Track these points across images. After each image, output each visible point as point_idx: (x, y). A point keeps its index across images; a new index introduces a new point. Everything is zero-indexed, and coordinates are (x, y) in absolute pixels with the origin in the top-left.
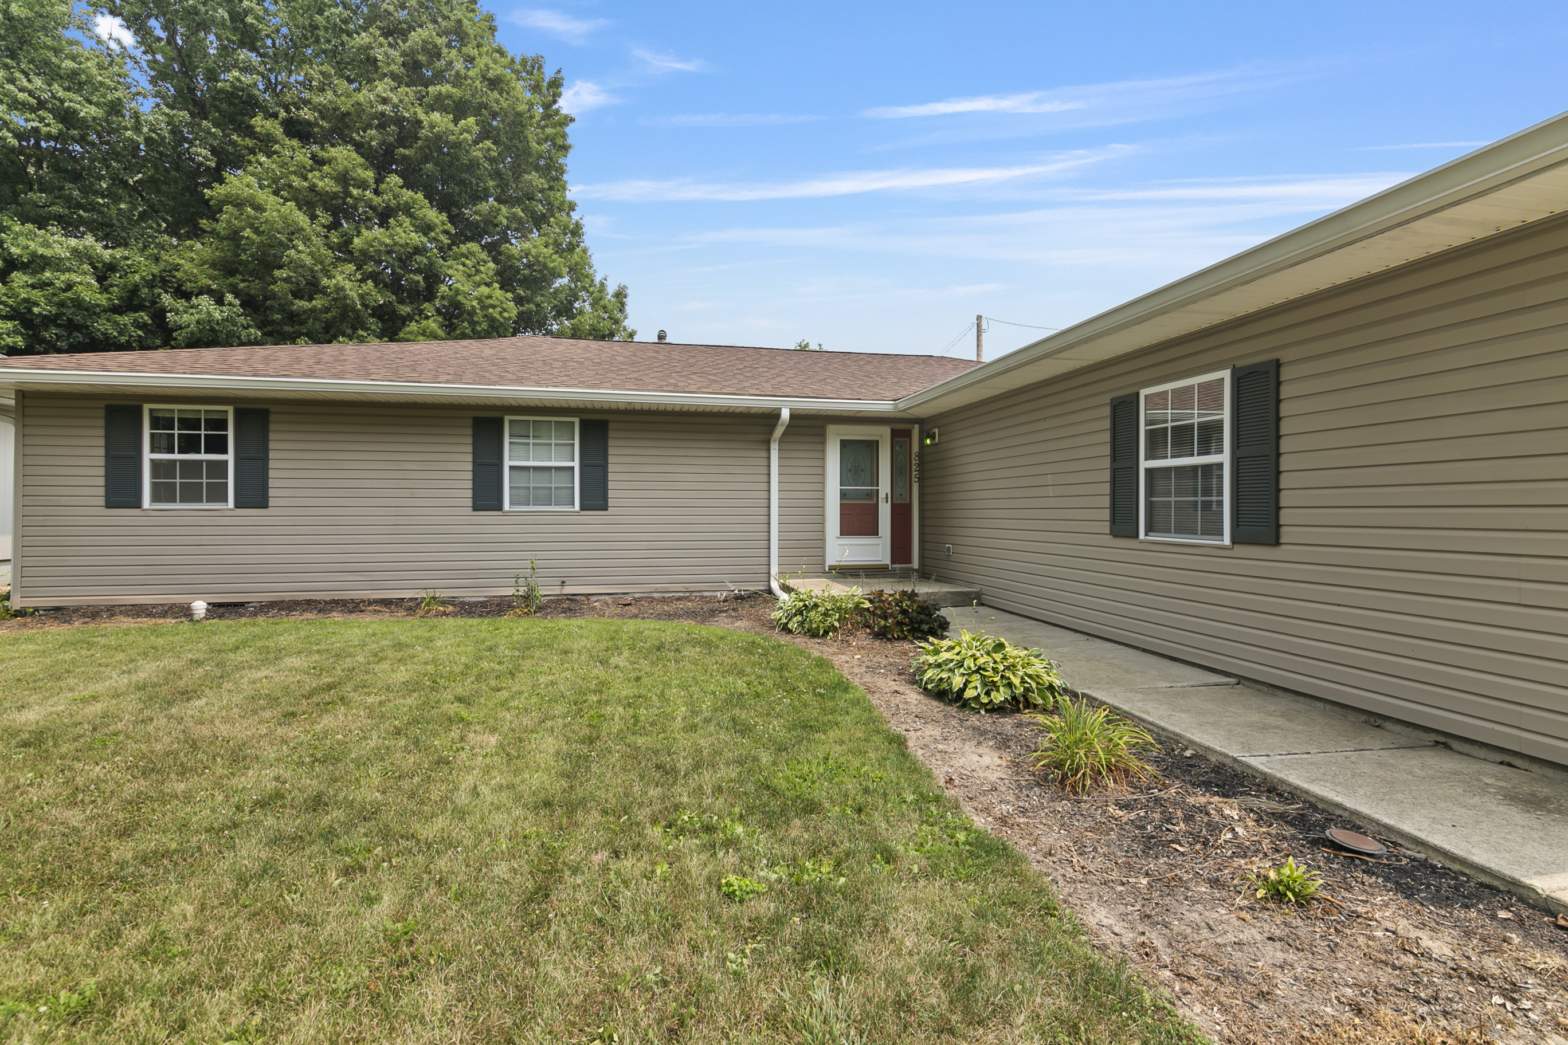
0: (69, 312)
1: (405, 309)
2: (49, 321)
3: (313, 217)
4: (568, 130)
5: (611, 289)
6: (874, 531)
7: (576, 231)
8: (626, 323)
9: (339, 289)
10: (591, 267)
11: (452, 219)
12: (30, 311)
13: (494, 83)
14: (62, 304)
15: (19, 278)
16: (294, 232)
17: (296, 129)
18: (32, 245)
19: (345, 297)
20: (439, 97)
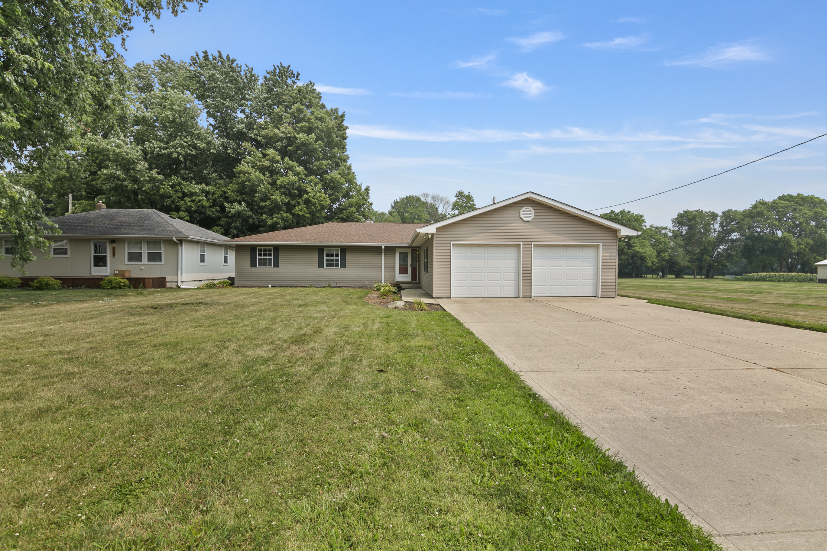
0: (200, 209)
1: (293, 202)
2: (196, 212)
3: (264, 175)
4: (347, 131)
5: (363, 188)
6: (407, 273)
7: (349, 168)
8: (369, 200)
9: (275, 199)
10: (356, 179)
11: (306, 169)
12: (191, 209)
13: (321, 119)
14: (198, 207)
15: (187, 199)
16: (261, 181)
17: (258, 145)
18: (190, 189)
19: (278, 201)
20: (302, 127)
